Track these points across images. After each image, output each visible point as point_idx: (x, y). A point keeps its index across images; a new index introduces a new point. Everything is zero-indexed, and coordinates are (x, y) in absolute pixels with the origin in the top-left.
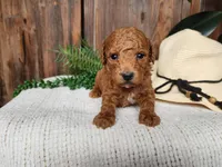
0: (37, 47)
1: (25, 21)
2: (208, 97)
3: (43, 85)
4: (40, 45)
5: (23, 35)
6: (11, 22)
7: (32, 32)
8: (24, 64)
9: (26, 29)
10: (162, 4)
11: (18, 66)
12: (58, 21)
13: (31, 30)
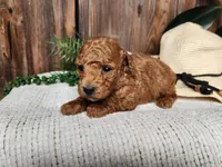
0: (25, 40)
1: (11, 11)
2: (217, 90)
3: (38, 82)
4: (28, 38)
5: (8, 26)
7: (19, 23)
9: (12, 21)
13: (18, 21)
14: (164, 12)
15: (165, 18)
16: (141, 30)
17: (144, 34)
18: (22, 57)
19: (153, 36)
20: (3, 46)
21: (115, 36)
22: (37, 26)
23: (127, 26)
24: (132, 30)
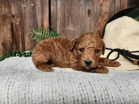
0: (21, 33)
1: (13, 16)
5: (12, 25)
6: (5, 17)
7: (18, 23)
8: (12, 44)
9: (14, 22)
10: (101, 4)
11: (9, 45)
12: (34, 16)
13: (17, 22)
14: (106, 13)
15: (106, 17)
16: (90, 25)
17: (93, 28)
18: (19, 42)
19: (99, 28)
20: (9, 36)
21: (74, 29)
22: (27, 24)
23: (81, 23)
24: (85, 25)
